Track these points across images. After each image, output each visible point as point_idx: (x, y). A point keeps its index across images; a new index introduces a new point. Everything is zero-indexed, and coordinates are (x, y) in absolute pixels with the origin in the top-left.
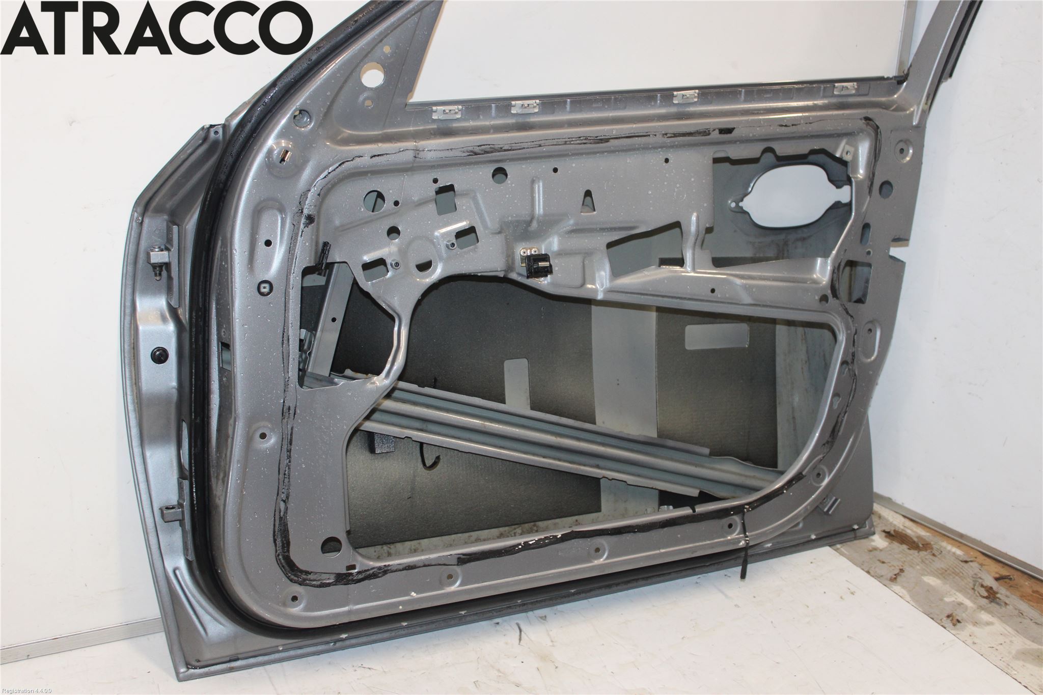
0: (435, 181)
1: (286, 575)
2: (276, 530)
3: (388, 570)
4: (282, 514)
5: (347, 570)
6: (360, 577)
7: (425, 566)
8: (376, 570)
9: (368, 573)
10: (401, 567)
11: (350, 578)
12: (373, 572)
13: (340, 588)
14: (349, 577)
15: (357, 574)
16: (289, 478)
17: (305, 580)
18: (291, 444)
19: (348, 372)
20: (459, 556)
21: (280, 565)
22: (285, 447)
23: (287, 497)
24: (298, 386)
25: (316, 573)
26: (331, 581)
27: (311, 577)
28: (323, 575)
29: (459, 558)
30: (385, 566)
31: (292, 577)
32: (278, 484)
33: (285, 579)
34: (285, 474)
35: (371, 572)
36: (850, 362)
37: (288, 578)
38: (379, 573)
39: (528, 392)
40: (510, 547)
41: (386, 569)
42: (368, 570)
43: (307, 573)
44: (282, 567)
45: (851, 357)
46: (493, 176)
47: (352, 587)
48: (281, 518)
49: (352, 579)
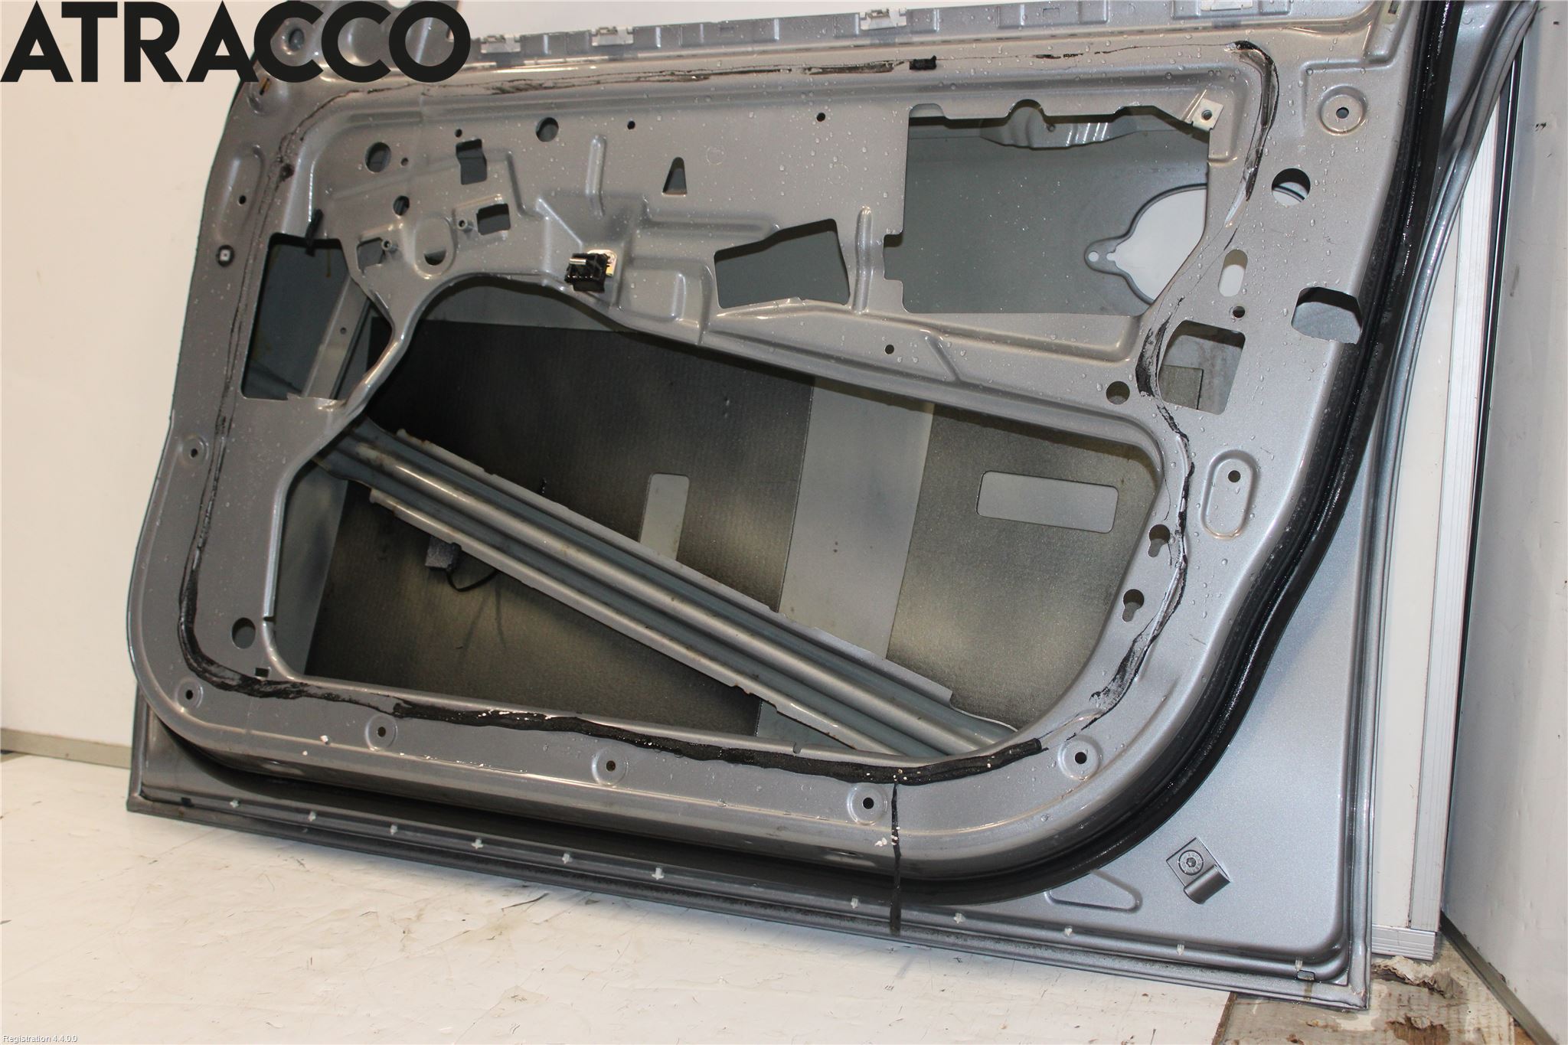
0: (459, 133)
1: (185, 656)
2: (185, 588)
3: (304, 692)
4: (194, 567)
5: (257, 674)
6: (269, 689)
7: (350, 701)
8: (288, 685)
9: (279, 687)
10: (320, 692)
11: (257, 687)
12: (285, 688)
13: (241, 697)
14: (256, 685)
15: (265, 684)
16: (210, 518)
17: (205, 671)
18: (220, 470)
19: (402, 433)
20: (400, 702)
21: (181, 639)
22: (213, 474)
23: (204, 543)
24: (239, 391)
25: (219, 666)
26: (234, 683)
27: (213, 669)
28: (228, 672)
29: (398, 705)
30: (301, 683)
31: (192, 661)
32: (196, 523)
33: (181, 660)
34: (207, 511)
35: (283, 686)
36: (1172, 530)
37: (187, 660)
38: (292, 692)
39: (679, 530)
40: (472, 712)
41: (301, 688)
42: (279, 683)
43: (211, 662)
44: (182, 643)
45: (1177, 521)
46: (539, 134)
47: (254, 701)
48: (192, 571)
49: (259, 689)
